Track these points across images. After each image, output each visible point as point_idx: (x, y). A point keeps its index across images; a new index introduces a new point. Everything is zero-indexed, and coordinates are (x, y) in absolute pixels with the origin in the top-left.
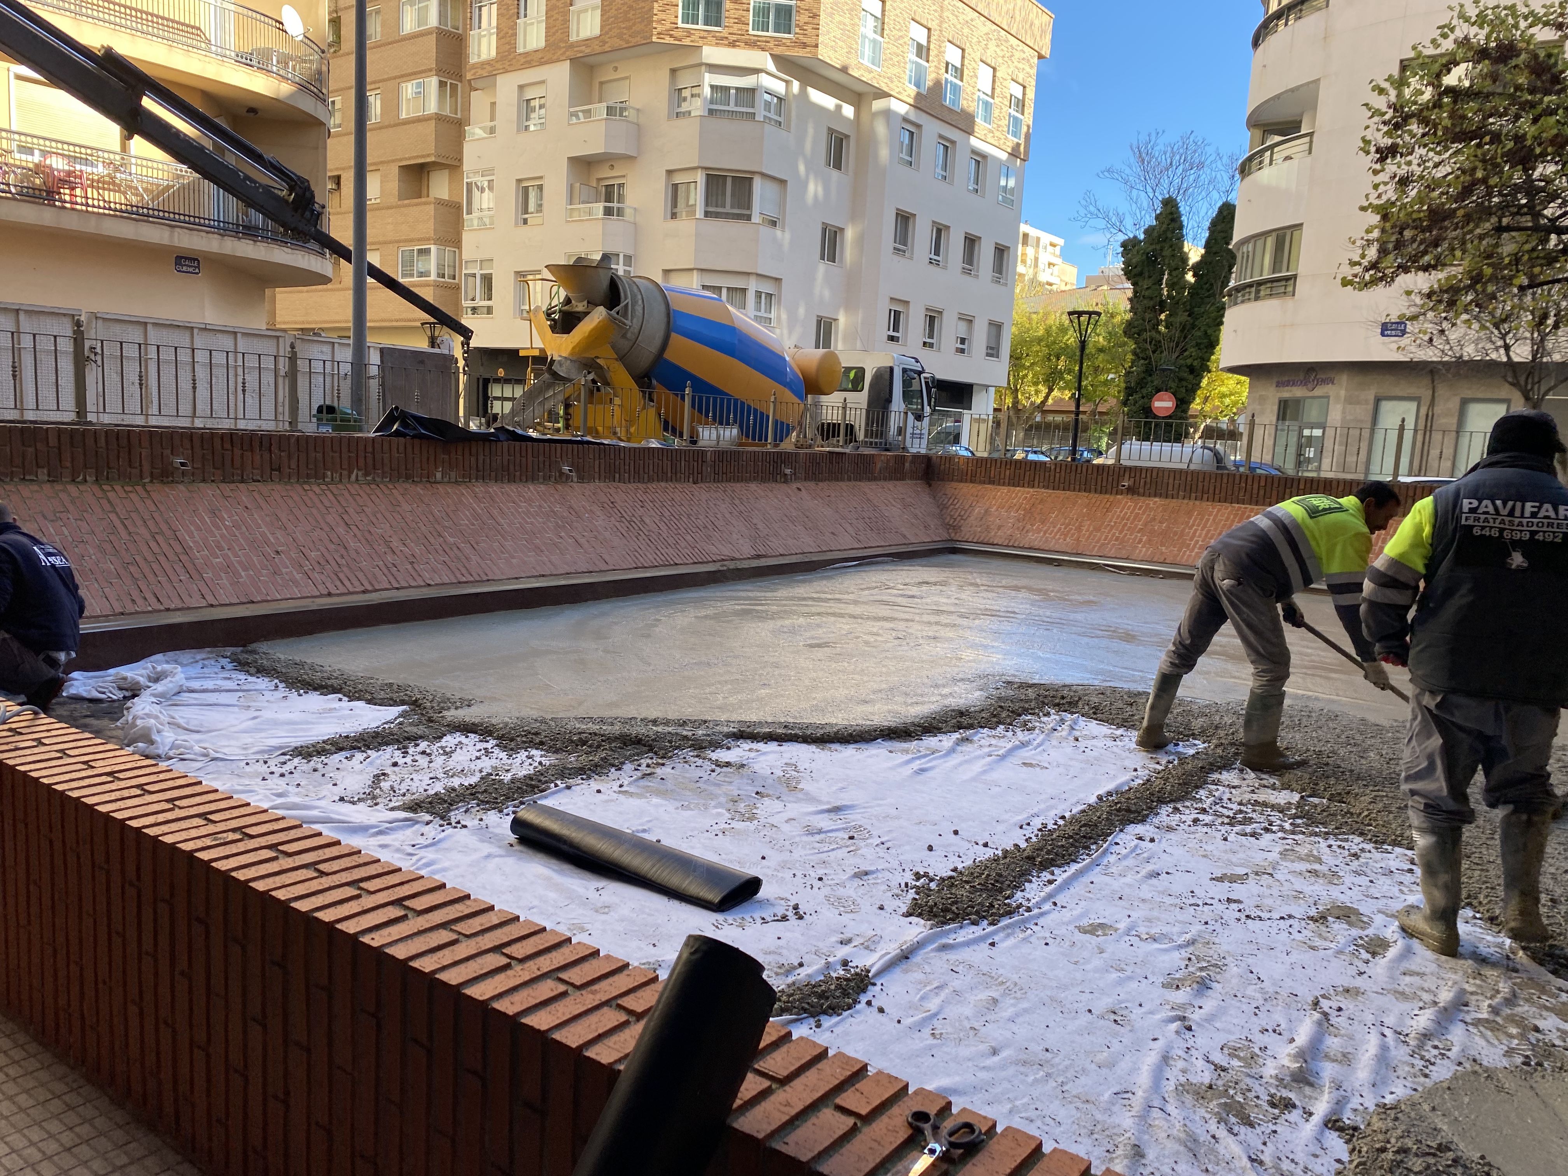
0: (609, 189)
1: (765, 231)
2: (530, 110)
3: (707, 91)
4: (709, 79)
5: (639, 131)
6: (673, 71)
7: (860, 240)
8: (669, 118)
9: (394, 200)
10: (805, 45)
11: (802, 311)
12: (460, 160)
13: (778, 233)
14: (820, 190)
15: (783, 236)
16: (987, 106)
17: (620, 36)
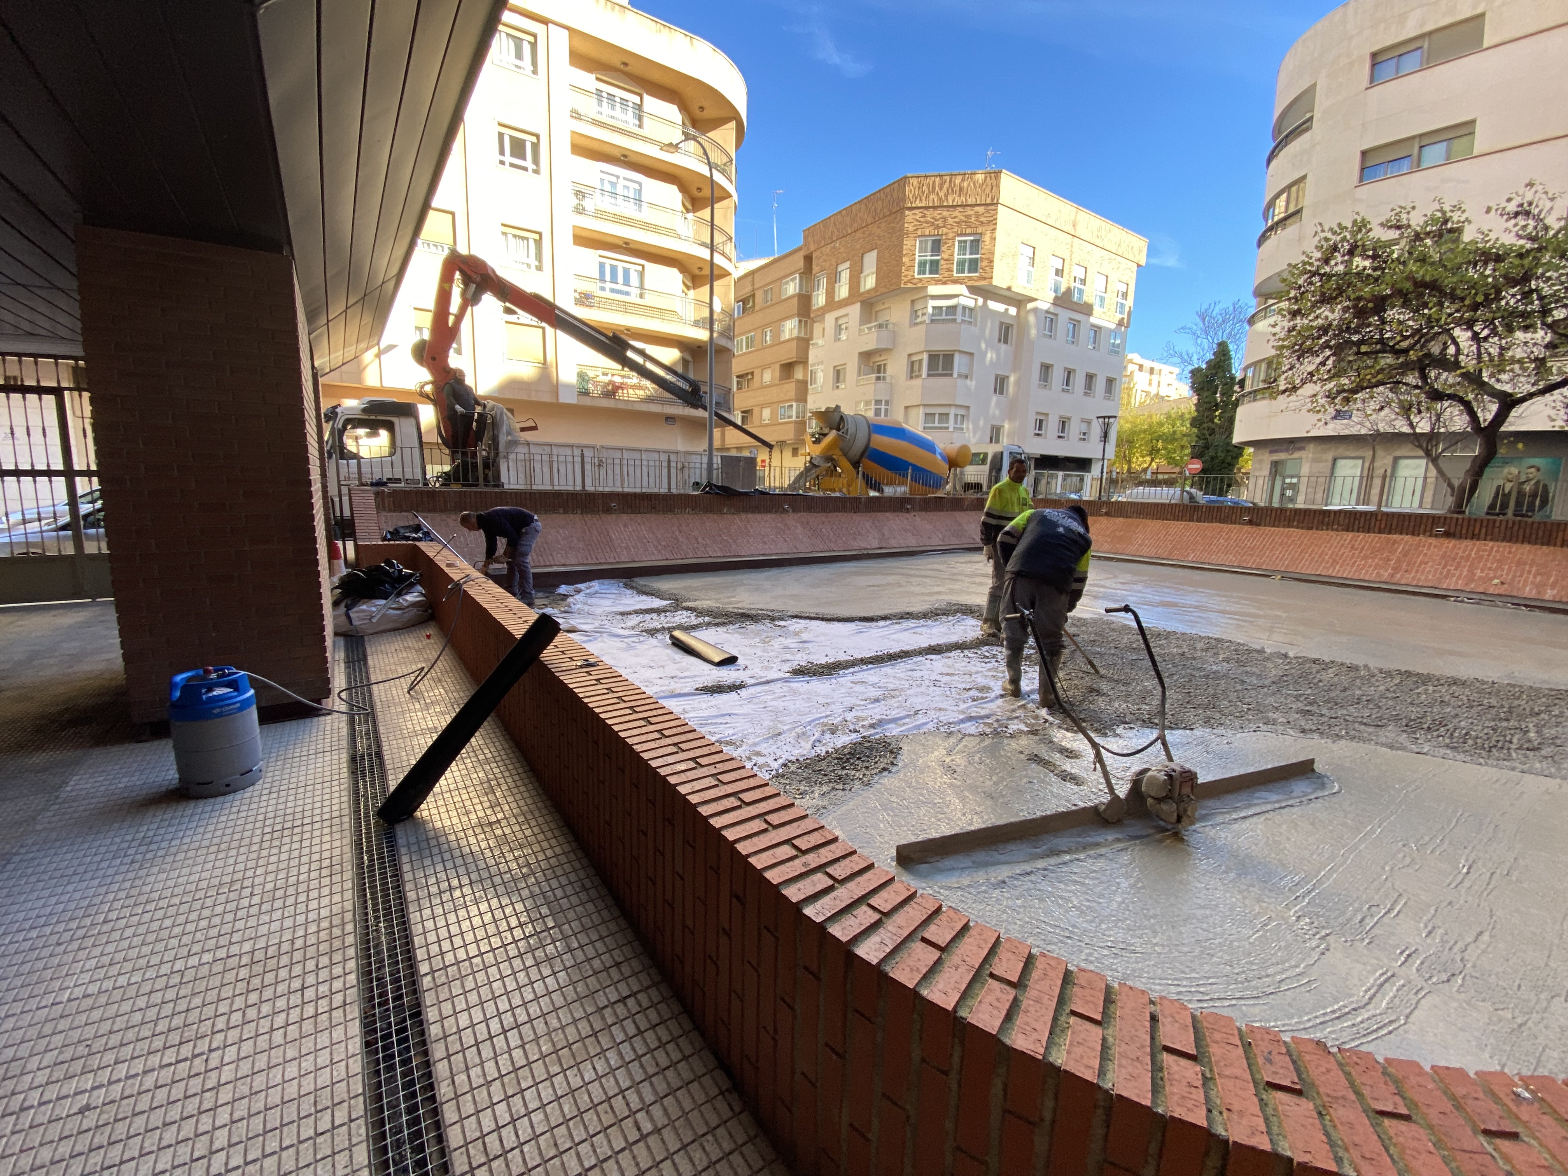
0: (879, 366)
1: (960, 382)
2: (840, 329)
3: (930, 310)
4: (932, 303)
5: (894, 335)
6: (913, 301)
7: (1018, 383)
8: (910, 326)
9: (777, 381)
10: (985, 279)
11: (981, 423)
12: (807, 358)
13: (968, 382)
14: (994, 356)
15: (971, 383)
16: (1102, 299)
17: (885, 287)
